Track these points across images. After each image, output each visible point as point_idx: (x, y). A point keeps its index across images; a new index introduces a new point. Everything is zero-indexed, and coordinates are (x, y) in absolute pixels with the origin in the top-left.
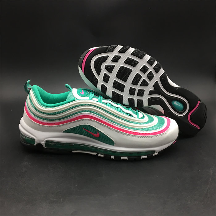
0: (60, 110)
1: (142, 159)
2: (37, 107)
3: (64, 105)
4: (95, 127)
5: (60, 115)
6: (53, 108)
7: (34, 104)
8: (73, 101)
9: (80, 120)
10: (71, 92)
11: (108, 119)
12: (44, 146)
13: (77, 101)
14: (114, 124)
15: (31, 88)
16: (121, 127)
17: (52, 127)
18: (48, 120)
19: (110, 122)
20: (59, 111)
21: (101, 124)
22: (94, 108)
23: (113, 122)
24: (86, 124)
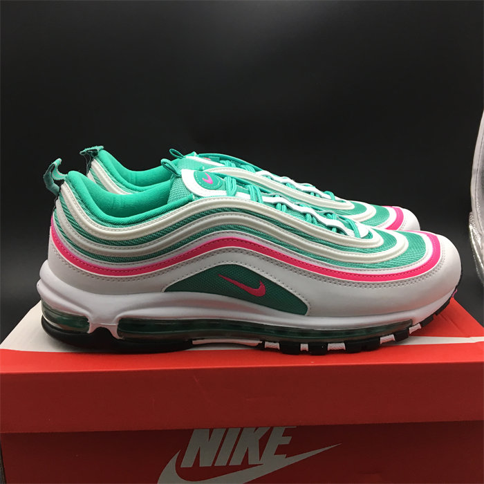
0: (154, 231)
1: (383, 343)
2: (86, 229)
3: (163, 215)
4: (254, 270)
5: (155, 243)
6: (134, 226)
7: (77, 220)
8: (187, 203)
9: (210, 254)
10: (179, 180)
11: (285, 246)
12: (115, 334)
13: (198, 202)
14: (302, 257)
15: (65, 179)
16: (322, 264)
17: (134, 279)
18: (121, 261)
19: (291, 253)
20: (150, 233)
21: (268, 260)
22: (246, 218)
23: (298, 252)
24: (227, 263)
